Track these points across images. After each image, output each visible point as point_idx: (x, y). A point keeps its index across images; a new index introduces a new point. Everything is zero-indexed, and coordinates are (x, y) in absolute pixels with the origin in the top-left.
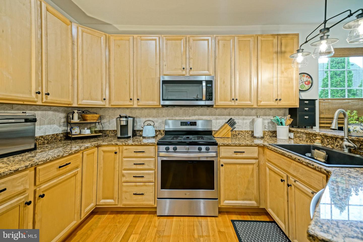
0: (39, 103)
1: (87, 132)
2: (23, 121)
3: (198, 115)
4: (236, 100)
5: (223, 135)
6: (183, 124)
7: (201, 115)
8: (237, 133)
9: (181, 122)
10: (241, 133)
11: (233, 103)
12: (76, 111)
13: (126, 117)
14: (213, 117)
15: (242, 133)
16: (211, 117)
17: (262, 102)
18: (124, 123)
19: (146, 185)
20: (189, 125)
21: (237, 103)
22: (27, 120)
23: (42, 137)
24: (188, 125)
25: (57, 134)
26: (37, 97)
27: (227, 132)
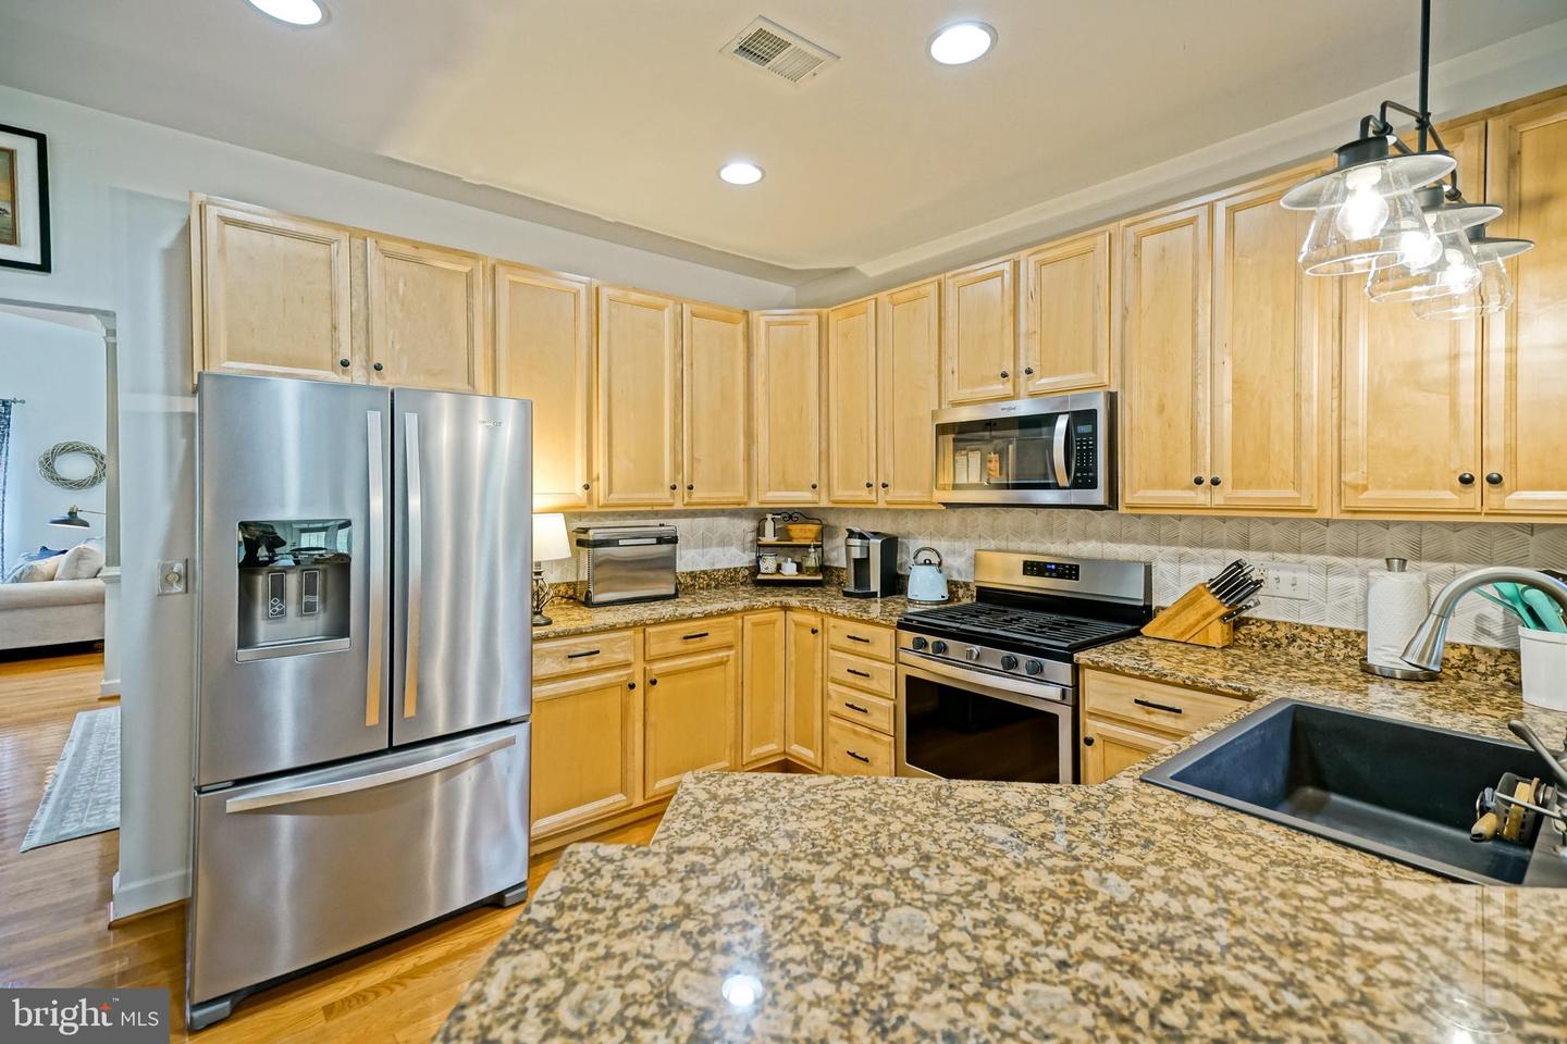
0: (679, 506)
1: (790, 570)
2: (654, 541)
3: (1098, 538)
4: (1215, 482)
5: (1183, 633)
6: (1031, 568)
7: (1112, 539)
8: (1279, 634)
9: (1026, 564)
10: (1305, 635)
11: (1201, 497)
12: (769, 516)
13: (862, 536)
14: (1162, 548)
15: (1314, 639)
16: (1154, 549)
17: (1371, 494)
18: (856, 554)
19: (874, 738)
20: (1050, 576)
21: (1219, 497)
22: (660, 540)
23: (705, 572)
24: (1047, 574)
25: (735, 569)
26: (673, 496)
27: (1198, 622)
